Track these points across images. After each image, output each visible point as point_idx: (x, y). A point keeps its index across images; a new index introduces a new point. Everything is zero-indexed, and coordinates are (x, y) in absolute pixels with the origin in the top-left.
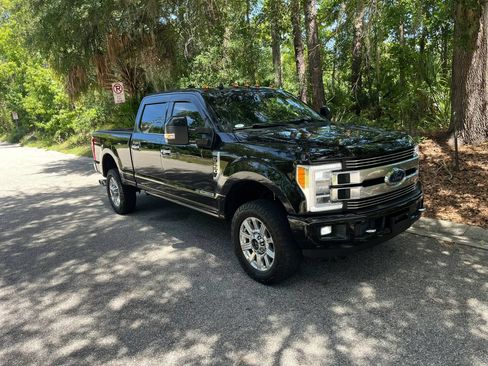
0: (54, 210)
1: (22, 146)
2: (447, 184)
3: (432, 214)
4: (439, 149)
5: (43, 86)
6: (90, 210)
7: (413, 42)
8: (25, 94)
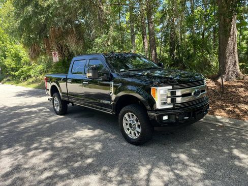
0: (25, 114)
1: (3, 84)
2: (219, 99)
3: (212, 113)
4: (214, 83)
5: (16, 54)
6: (44, 114)
7: (198, 34)
8: (5, 58)
